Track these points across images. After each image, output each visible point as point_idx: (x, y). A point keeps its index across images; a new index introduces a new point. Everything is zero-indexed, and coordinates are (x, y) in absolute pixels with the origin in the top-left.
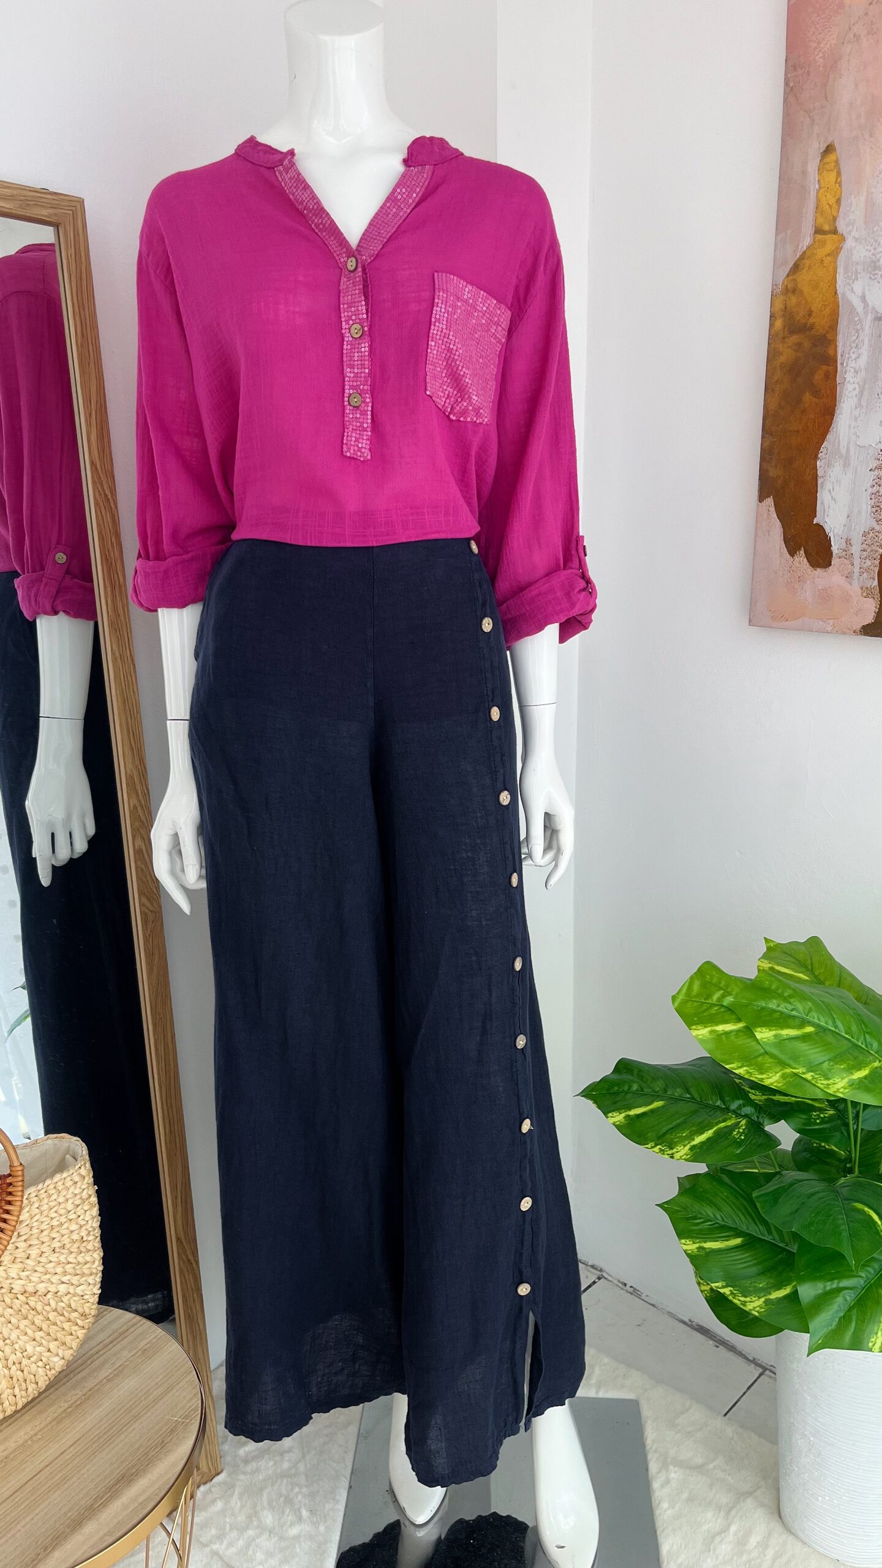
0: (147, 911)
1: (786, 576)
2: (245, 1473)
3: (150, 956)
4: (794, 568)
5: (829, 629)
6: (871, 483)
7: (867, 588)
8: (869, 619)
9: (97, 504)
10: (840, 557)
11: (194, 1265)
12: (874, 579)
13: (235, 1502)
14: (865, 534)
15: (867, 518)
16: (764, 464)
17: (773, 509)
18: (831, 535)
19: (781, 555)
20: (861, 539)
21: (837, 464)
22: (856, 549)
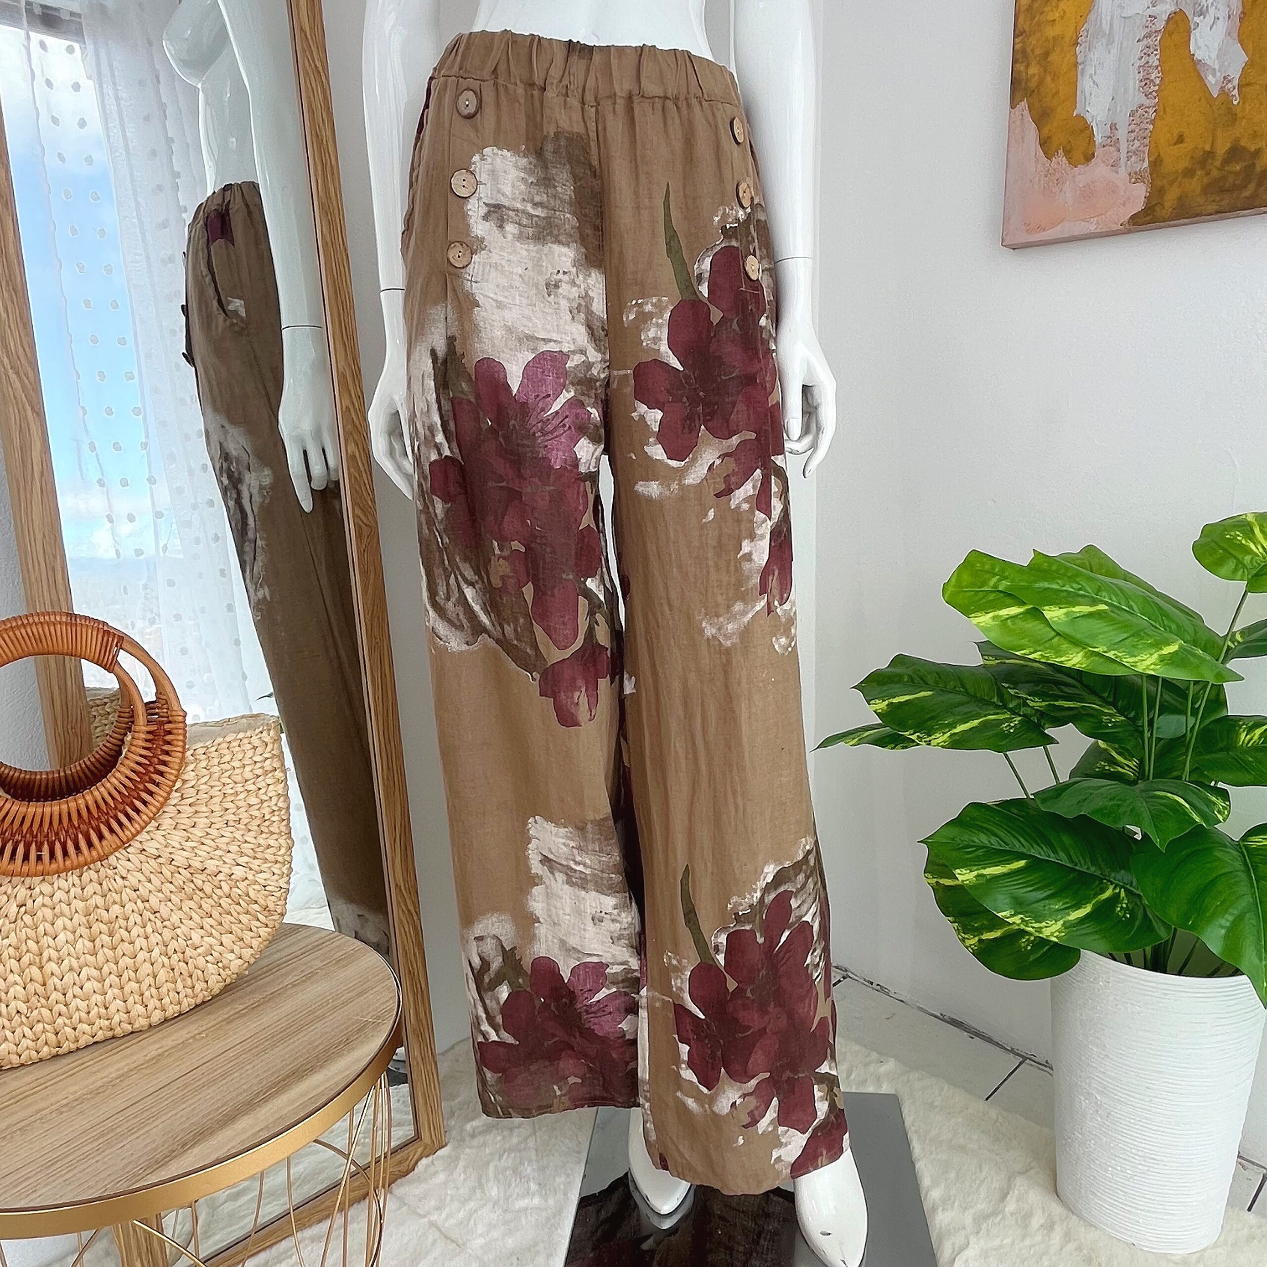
0: (361, 523)
1: (1042, 182)
2: (471, 1147)
3: (364, 574)
4: (1051, 171)
5: (1093, 228)
6: (1139, 54)
7: (1136, 173)
8: (1139, 206)
9: (306, 74)
10: (1104, 146)
11: (415, 918)
12: (1144, 161)
13: (459, 1175)
14: (1132, 114)
15: (1134, 95)
16: (1017, 65)
17: (1026, 112)
18: (1094, 124)
19: (1037, 161)
20: (1128, 120)
21: (1100, 44)
22: (1122, 134)
